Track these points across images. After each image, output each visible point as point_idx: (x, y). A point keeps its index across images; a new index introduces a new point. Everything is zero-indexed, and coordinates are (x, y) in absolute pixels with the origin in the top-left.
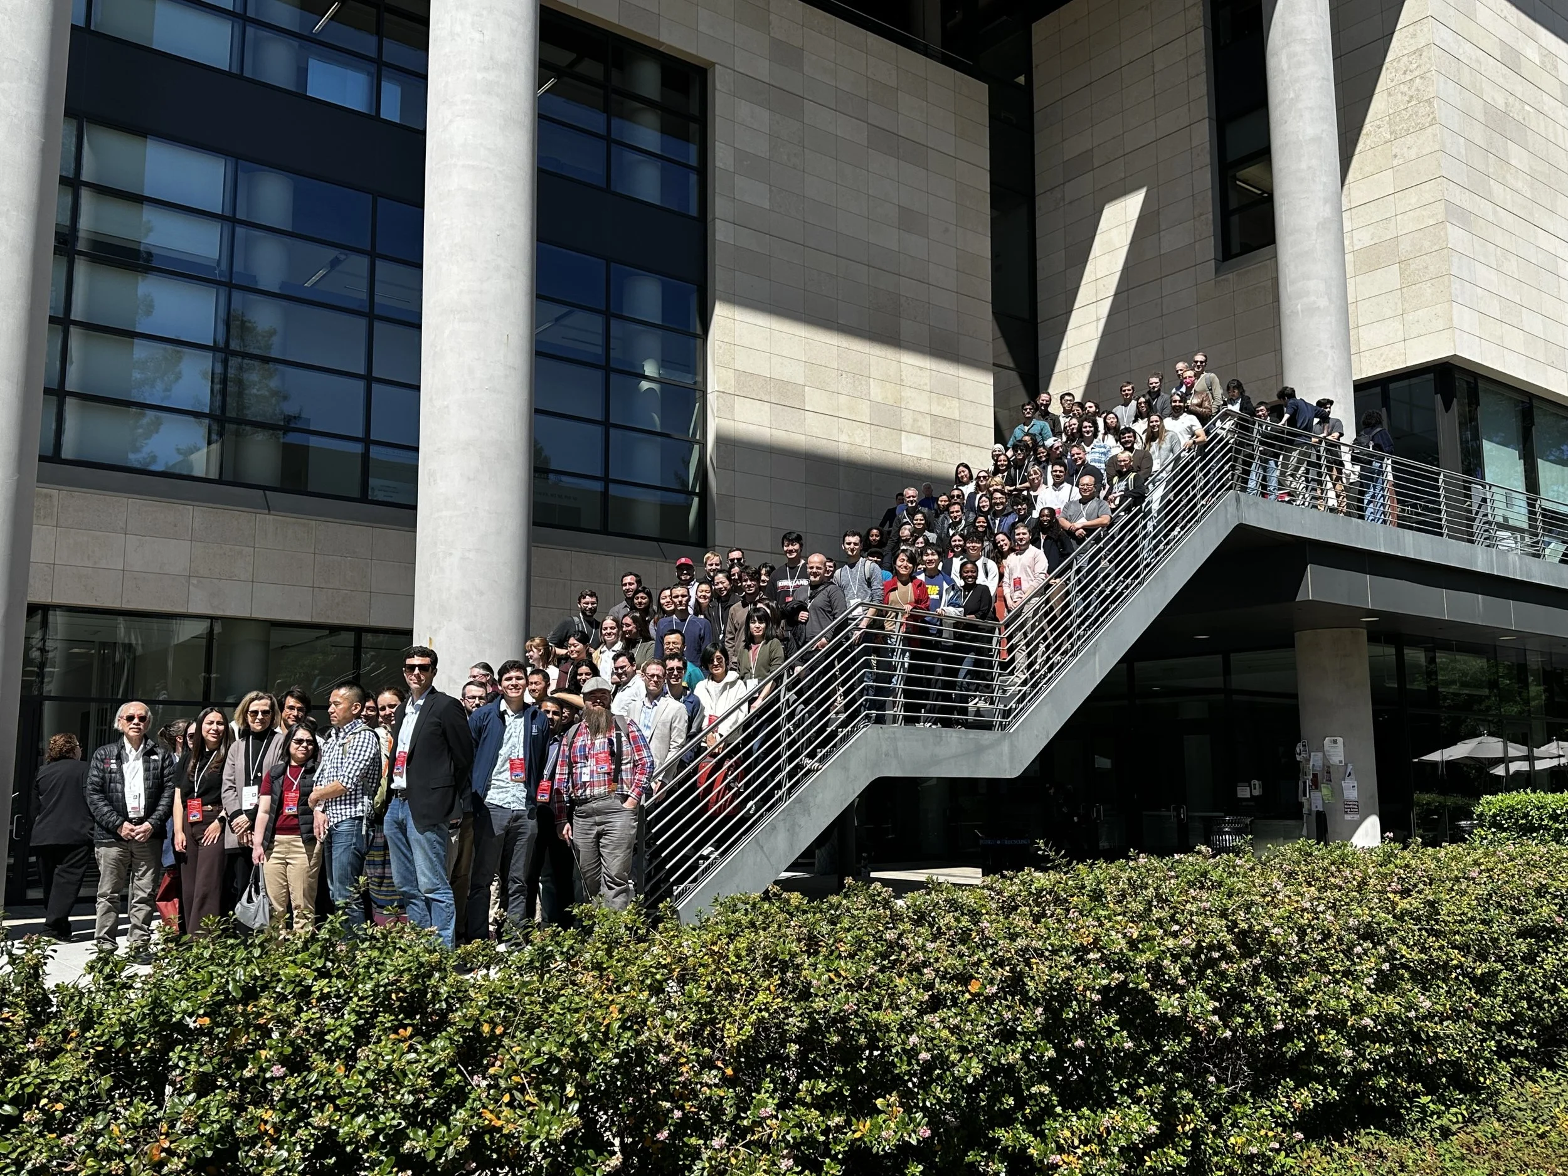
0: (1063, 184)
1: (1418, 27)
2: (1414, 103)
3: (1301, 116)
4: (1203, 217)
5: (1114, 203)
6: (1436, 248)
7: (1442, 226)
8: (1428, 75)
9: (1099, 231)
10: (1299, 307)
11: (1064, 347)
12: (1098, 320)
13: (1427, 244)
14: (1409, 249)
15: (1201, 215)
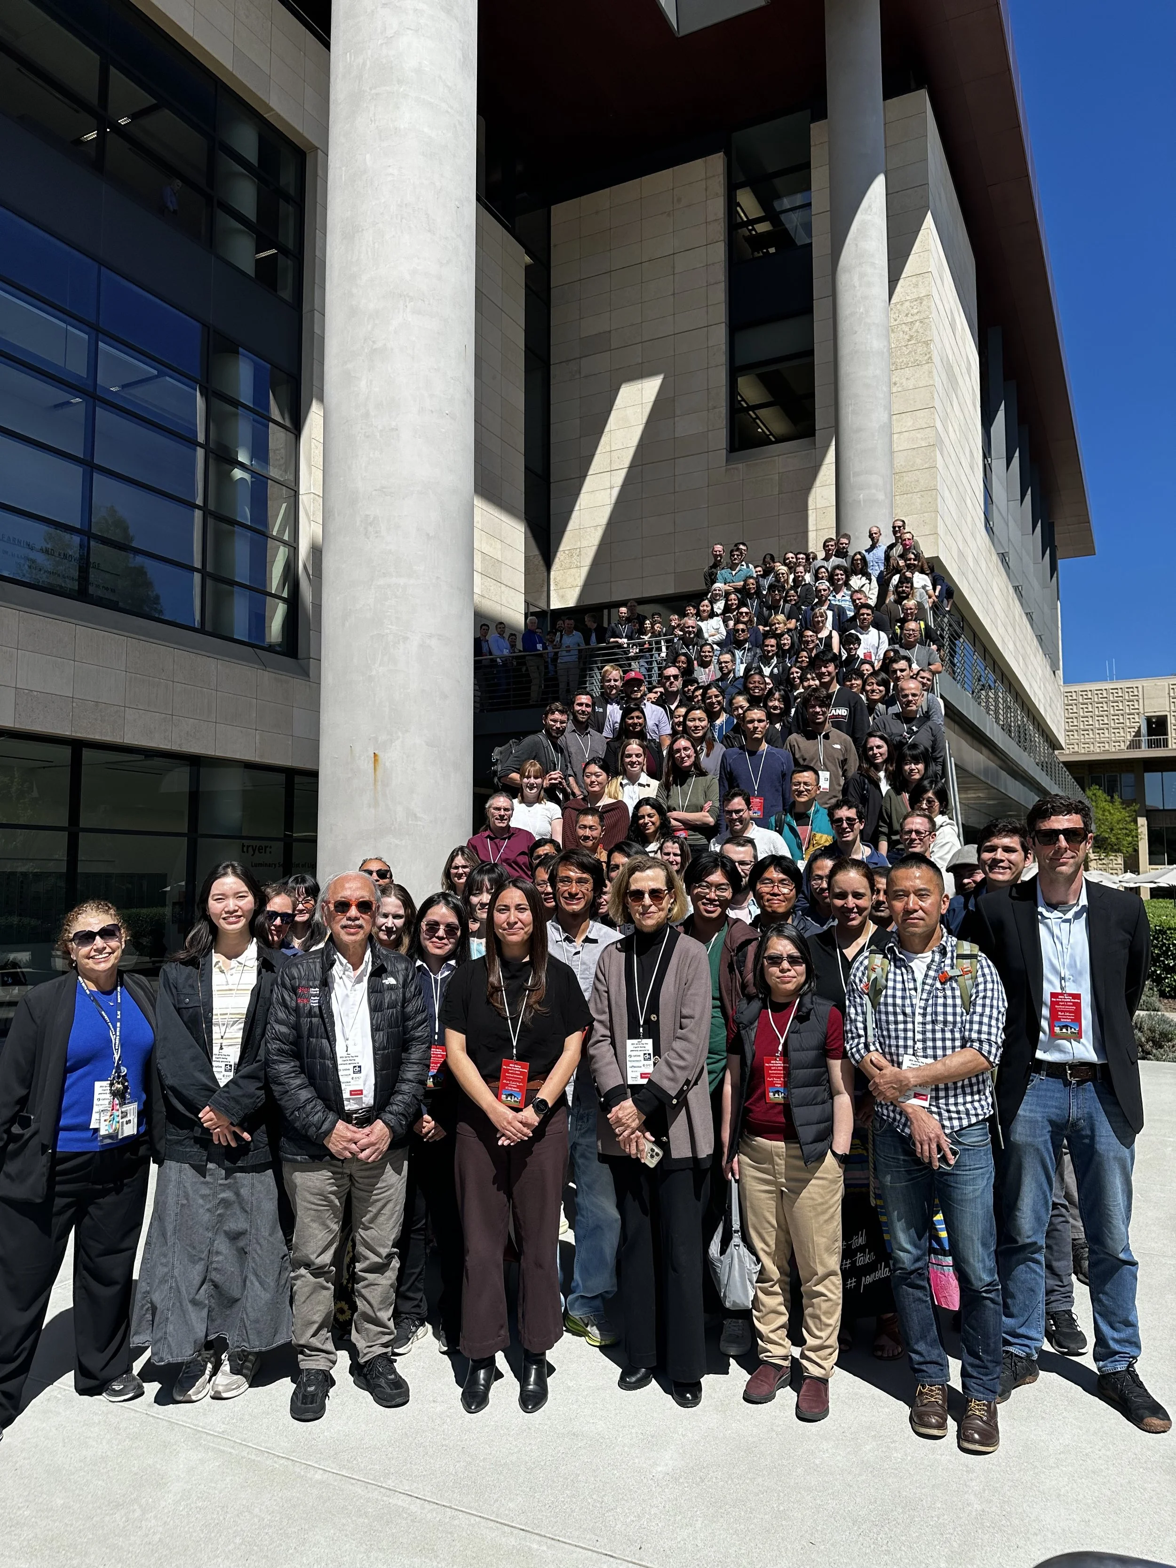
0: (580, 358)
1: (920, 278)
2: (913, 342)
3: (869, 329)
4: (717, 410)
5: (632, 383)
6: (927, 466)
7: (932, 448)
8: (927, 321)
9: (615, 407)
10: (861, 496)
11: (577, 508)
12: (611, 488)
13: (918, 461)
14: (903, 464)
15: (715, 408)
